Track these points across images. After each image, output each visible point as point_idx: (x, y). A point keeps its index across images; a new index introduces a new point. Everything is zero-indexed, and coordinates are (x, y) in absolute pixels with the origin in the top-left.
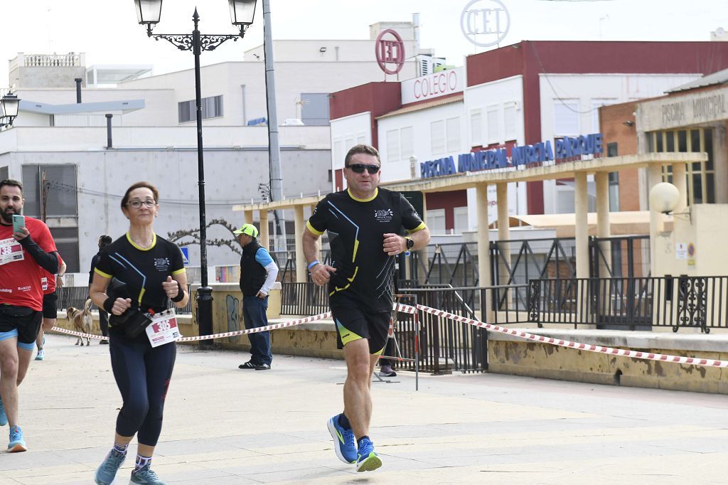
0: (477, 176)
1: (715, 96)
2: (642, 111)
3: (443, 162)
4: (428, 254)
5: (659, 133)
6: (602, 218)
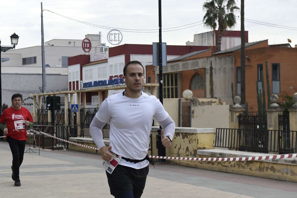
0: (98, 88)
1: (177, 64)
2: (156, 68)
3: (89, 83)
4: (86, 110)
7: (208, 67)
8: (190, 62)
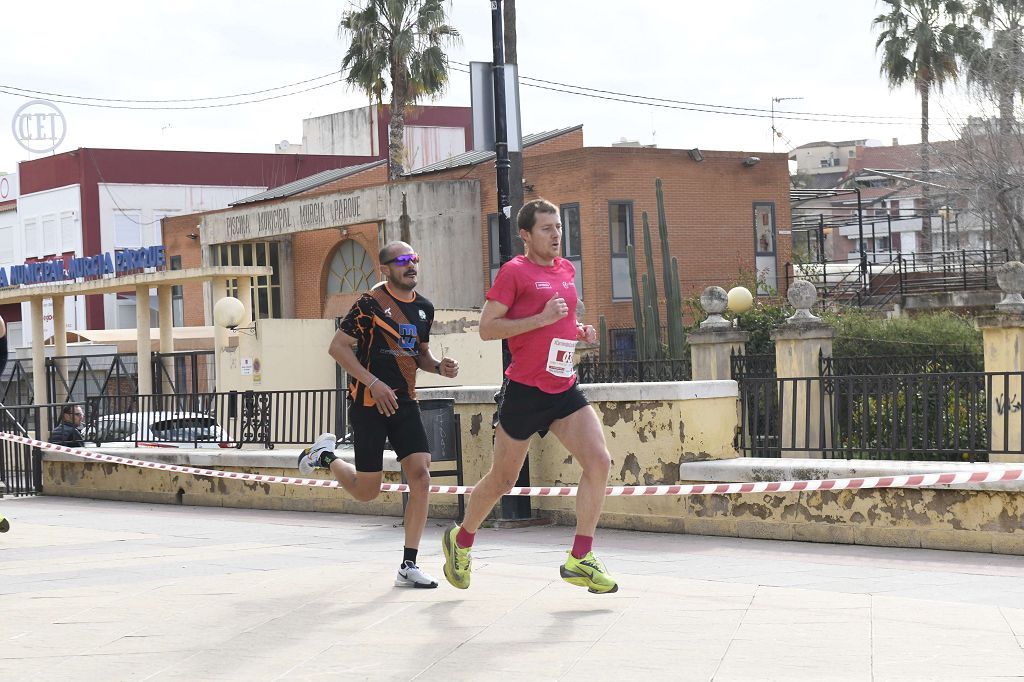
0: (31, 289)
1: (280, 210)
2: (206, 223)
5: (224, 246)
6: (164, 333)
7: (393, 216)
8: (329, 201)
